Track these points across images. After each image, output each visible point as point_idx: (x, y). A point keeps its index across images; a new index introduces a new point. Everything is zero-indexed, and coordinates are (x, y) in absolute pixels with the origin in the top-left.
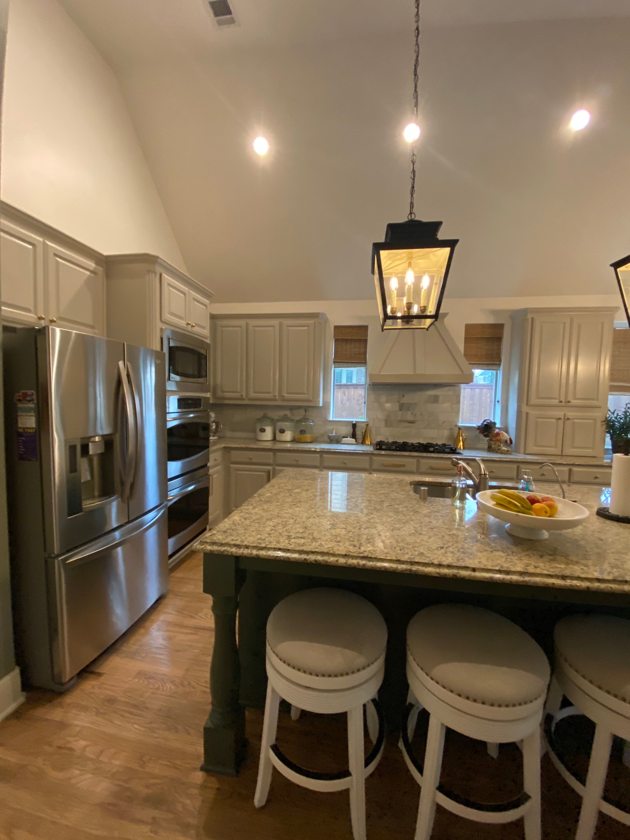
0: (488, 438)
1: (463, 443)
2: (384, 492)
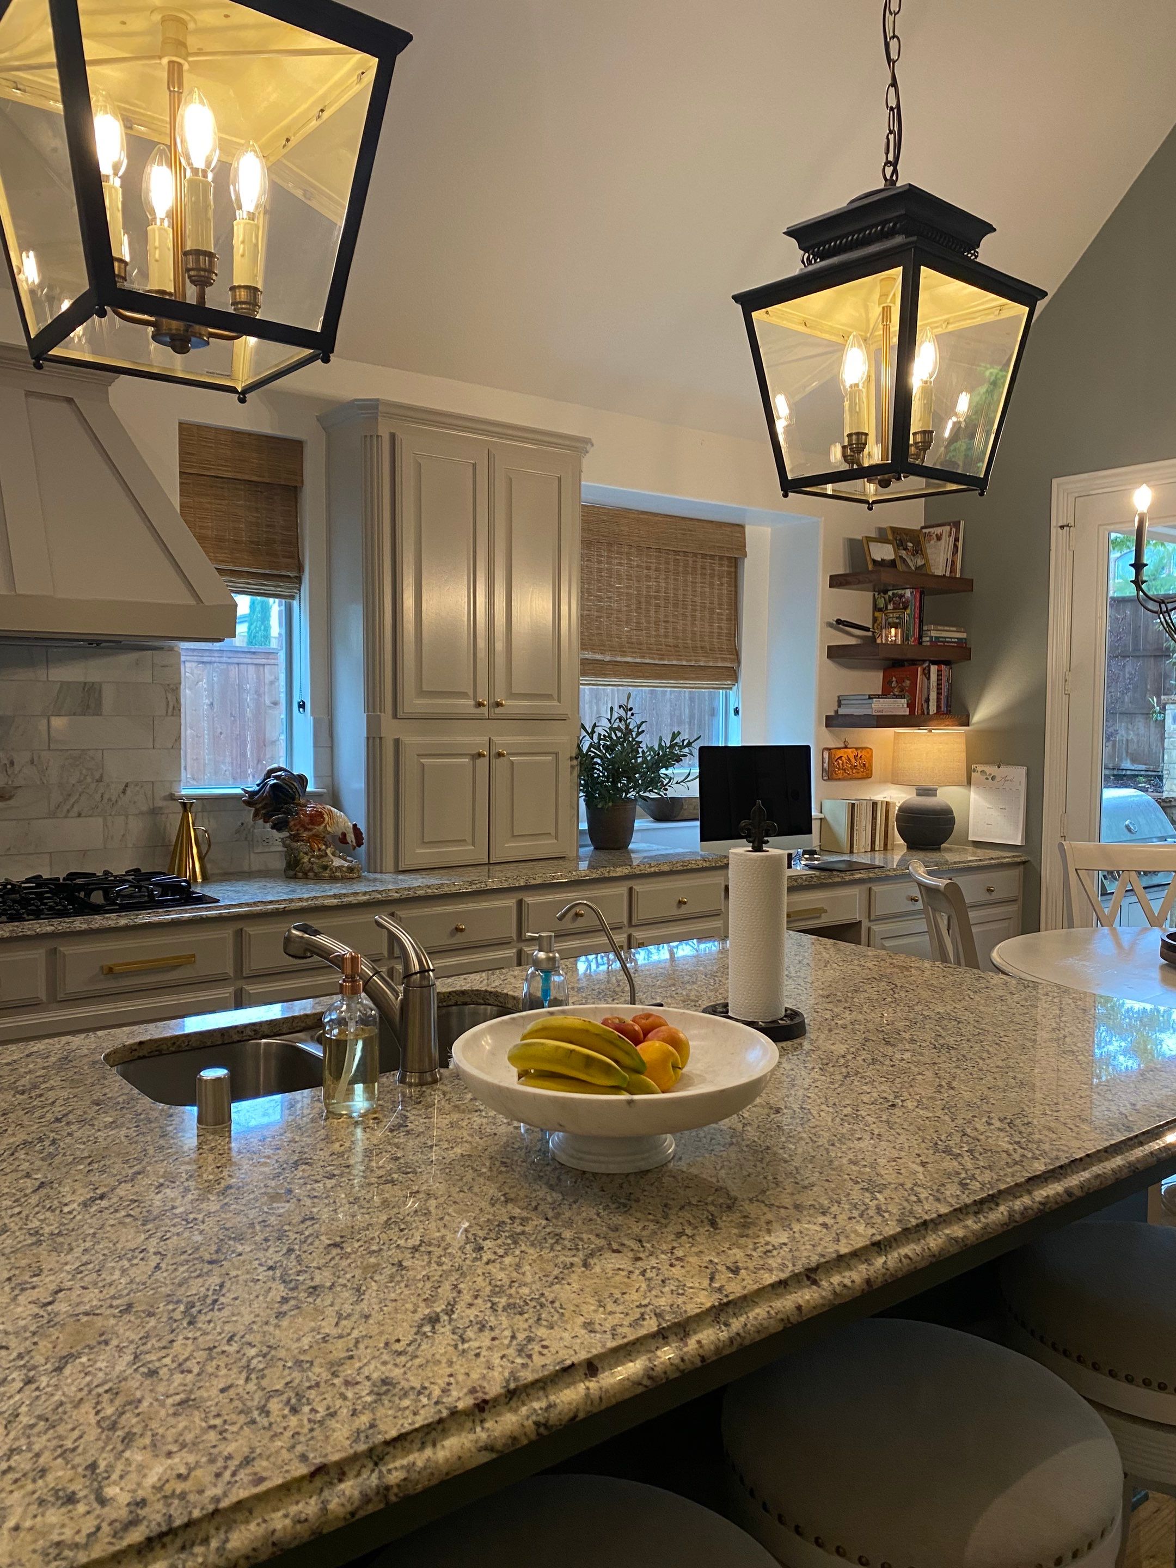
0: (283, 835)
1: (203, 856)
2: (21, 1136)
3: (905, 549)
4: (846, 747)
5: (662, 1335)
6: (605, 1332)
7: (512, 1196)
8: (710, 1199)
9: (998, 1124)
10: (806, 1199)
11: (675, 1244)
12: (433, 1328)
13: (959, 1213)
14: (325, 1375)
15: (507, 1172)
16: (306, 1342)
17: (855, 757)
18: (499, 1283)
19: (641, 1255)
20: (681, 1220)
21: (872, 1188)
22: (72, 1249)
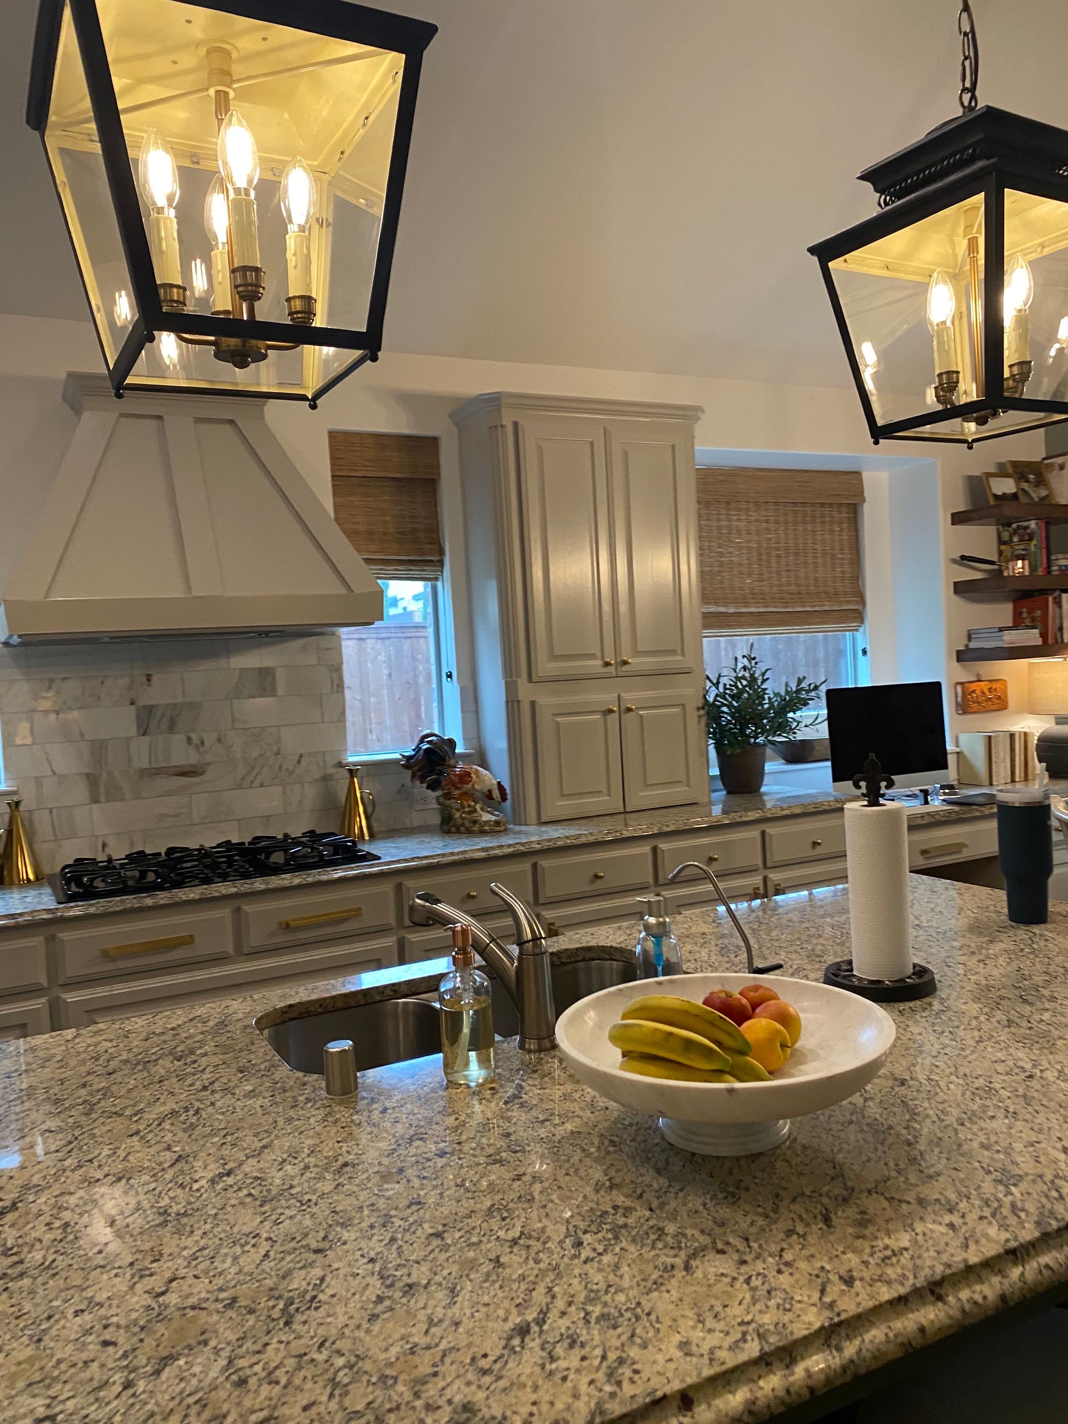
1: (369, 816)
3: (1027, 481)
4: (979, 681)
5: (765, 1362)
6: (702, 1355)
7: (618, 1181)
8: (825, 1189)
10: (931, 1192)
11: (785, 1245)
12: (523, 1341)
14: (408, 1396)
15: (615, 1152)
16: (394, 1351)
17: (990, 690)
18: (595, 1287)
19: (747, 1258)
20: (792, 1215)
21: (1007, 1179)
22: (192, 1232)
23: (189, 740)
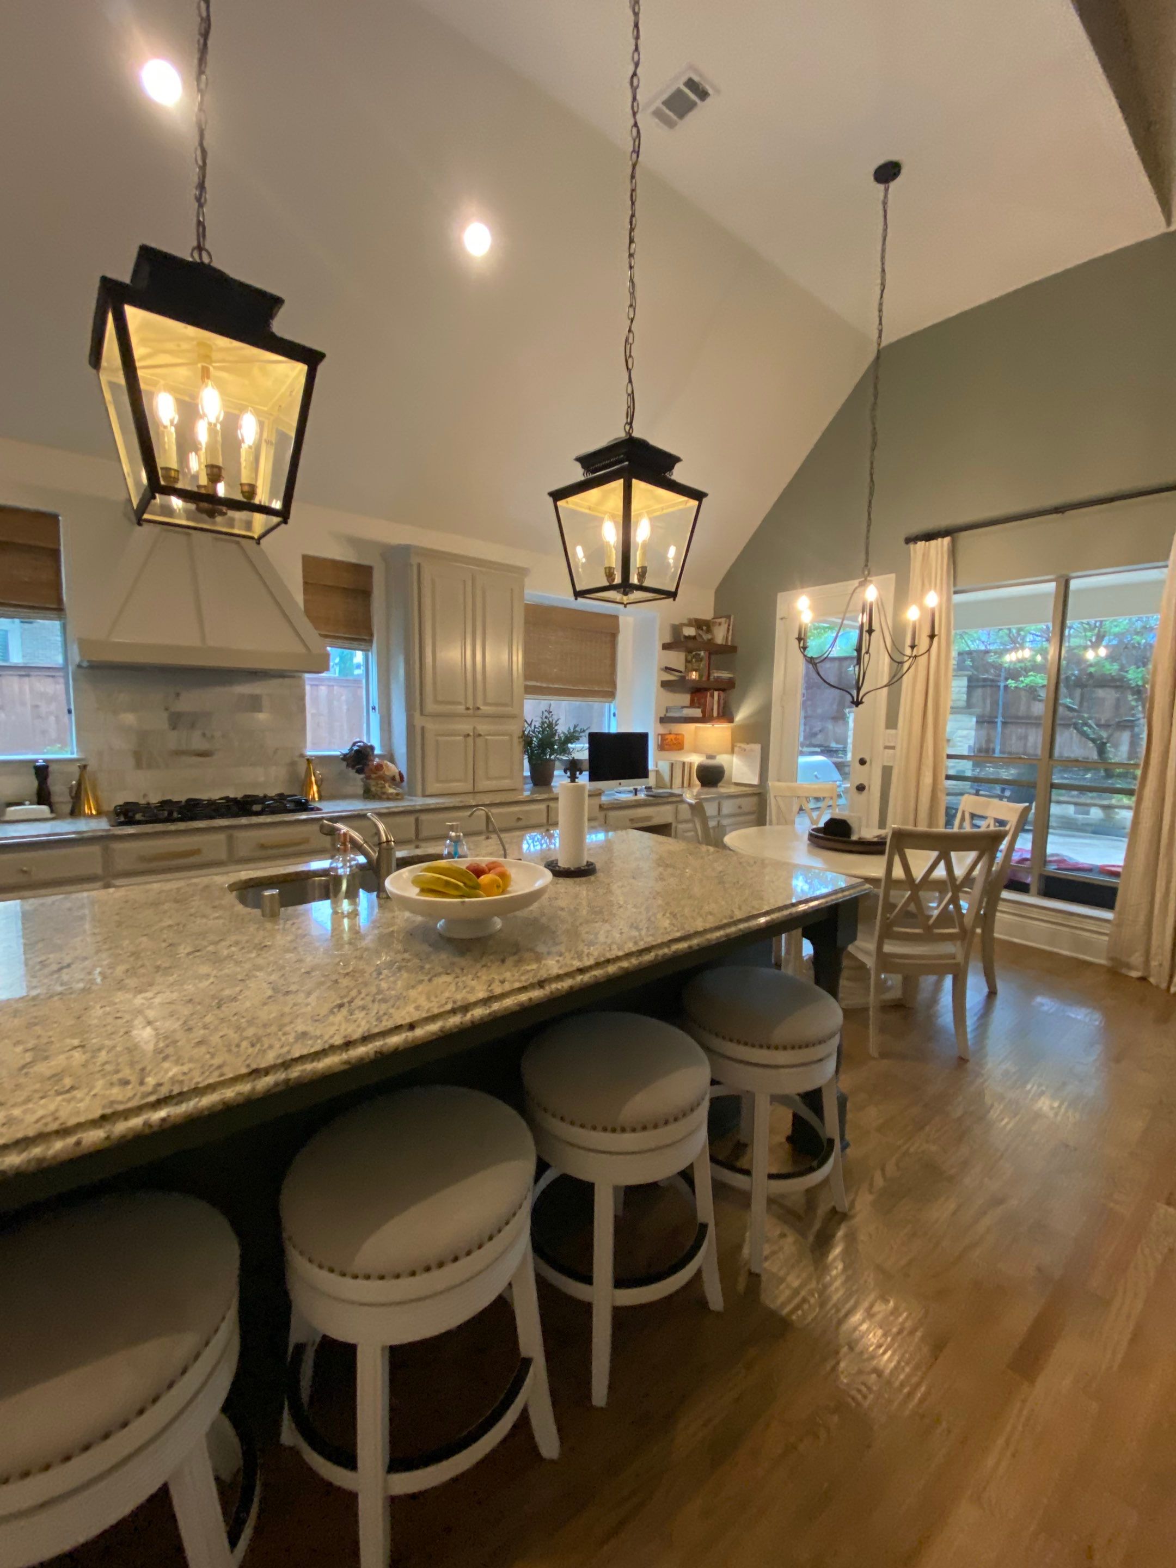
0: (362, 776)
1: (318, 787)
2: (170, 922)
3: (702, 630)
4: (670, 734)
5: (453, 1011)
6: (424, 1011)
7: (409, 949)
8: (507, 950)
9: (668, 915)
10: (555, 950)
11: (479, 970)
12: (339, 1009)
13: (628, 955)
14: (275, 1030)
15: (411, 938)
16: (273, 1015)
17: (675, 739)
18: (382, 989)
19: (460, 976)
20: (488, 960)
21: (591, 945)
22: (173, 974)
23: (204, 735)
